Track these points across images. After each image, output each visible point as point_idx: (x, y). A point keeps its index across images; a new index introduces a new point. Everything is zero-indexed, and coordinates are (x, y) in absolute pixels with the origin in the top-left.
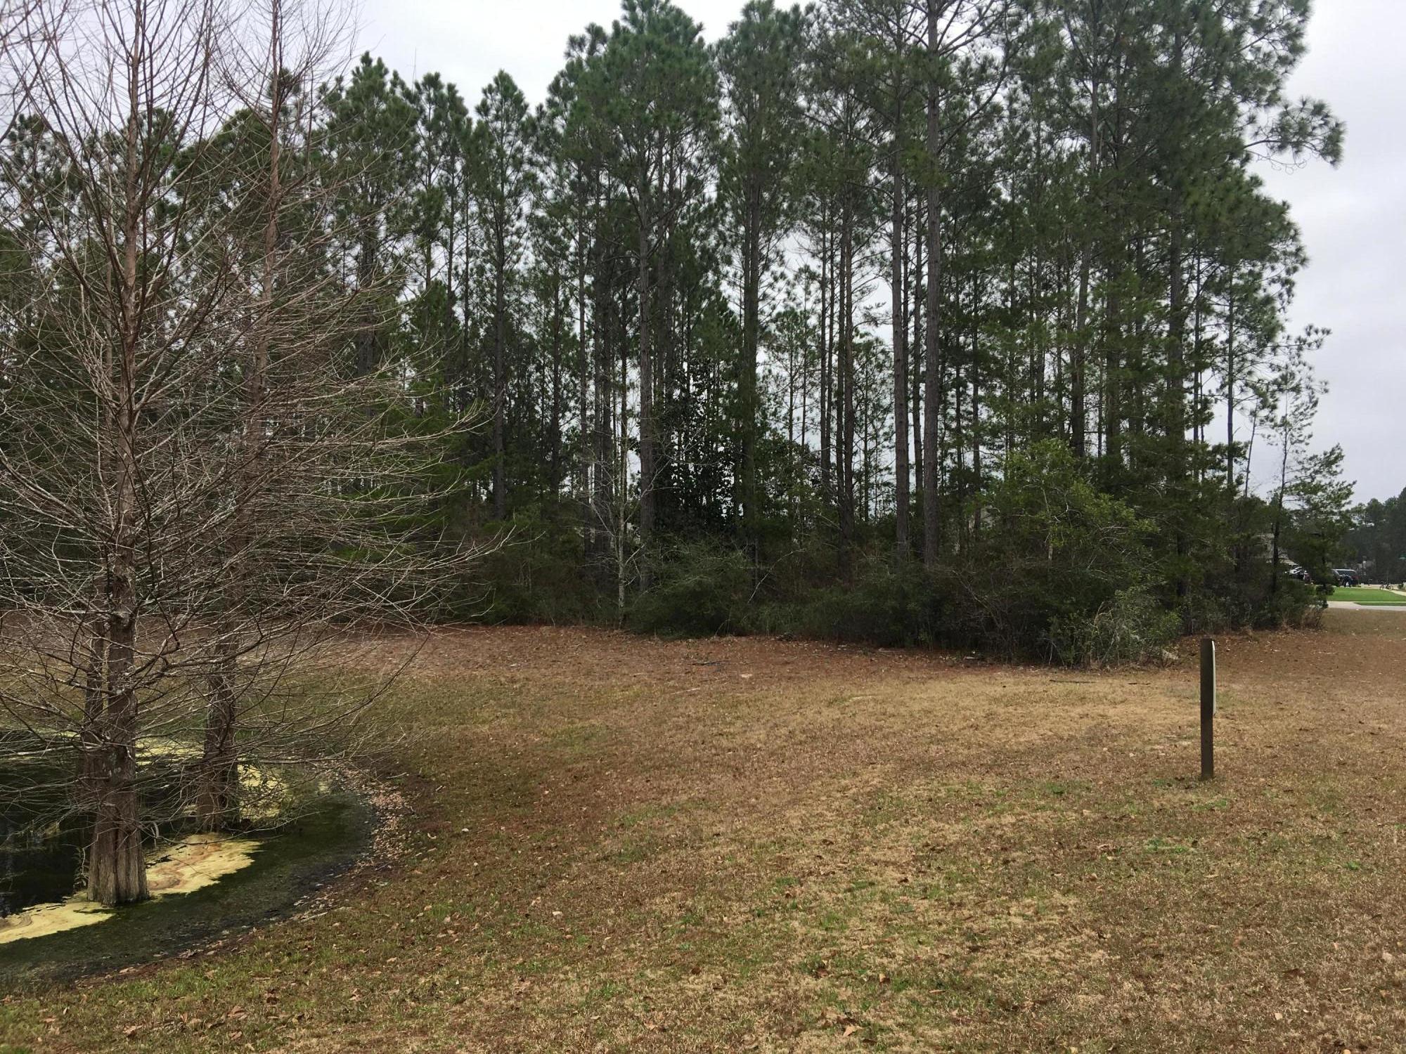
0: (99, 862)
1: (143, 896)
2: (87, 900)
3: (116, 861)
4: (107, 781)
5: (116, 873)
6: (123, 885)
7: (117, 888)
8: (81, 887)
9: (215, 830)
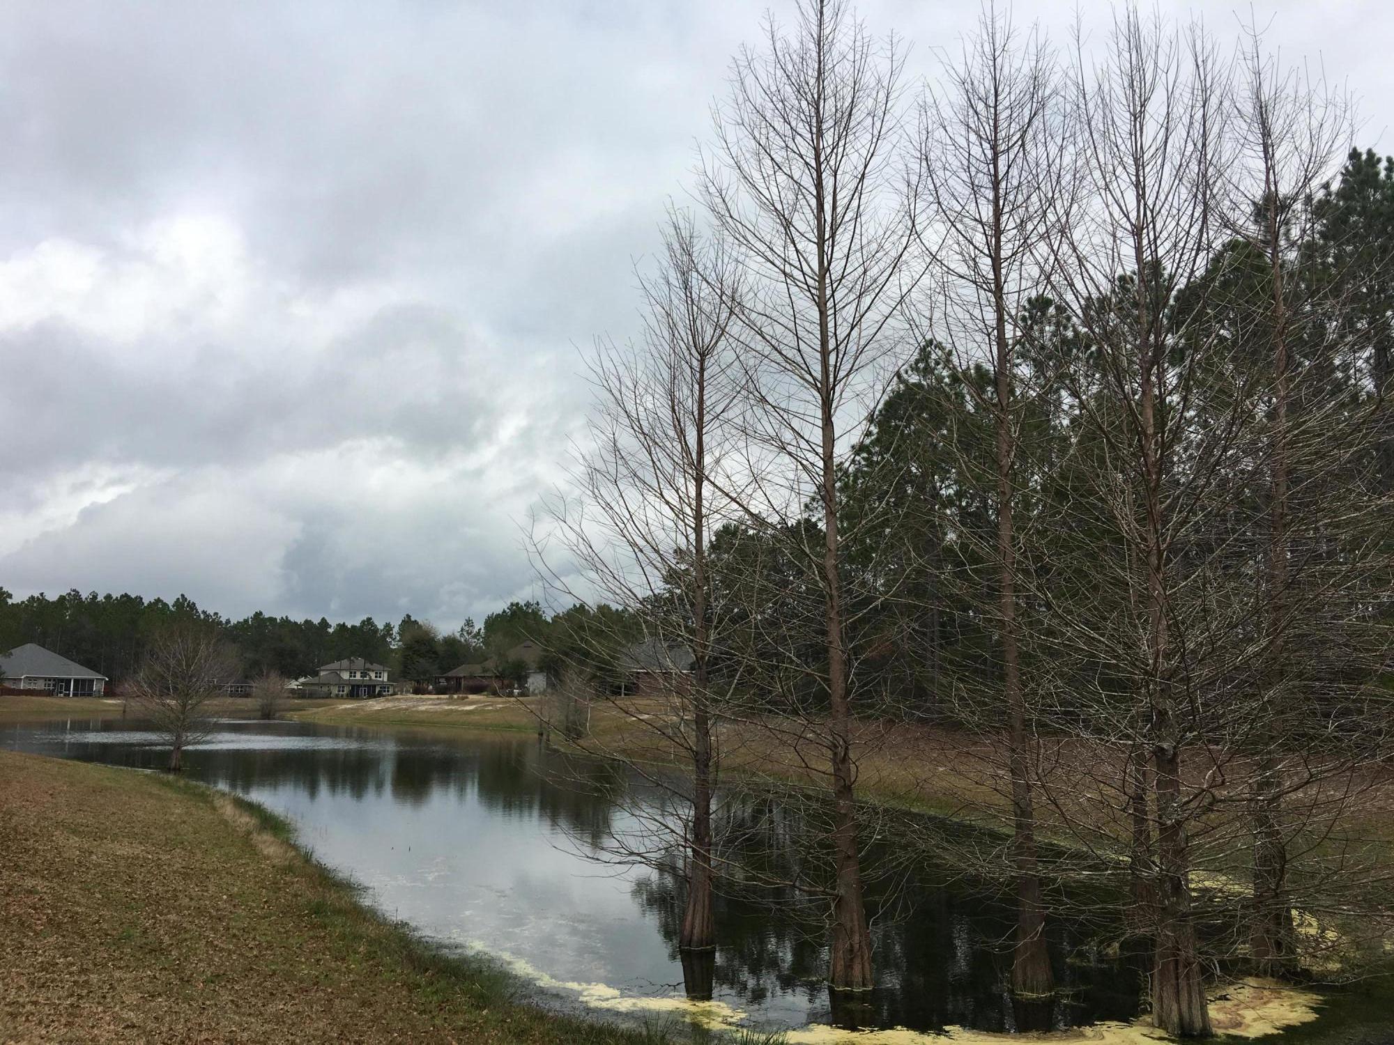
0: (1161, 989)
1: (1206, 1033)
2: (1152, 1025)
3: (1178, 992)
4: (1163, 909)
5: (1178, 1003)
6: (1186, 1015)
7: (1181, 1018)
8: (1145, 1012)
9: (1272, 976)
